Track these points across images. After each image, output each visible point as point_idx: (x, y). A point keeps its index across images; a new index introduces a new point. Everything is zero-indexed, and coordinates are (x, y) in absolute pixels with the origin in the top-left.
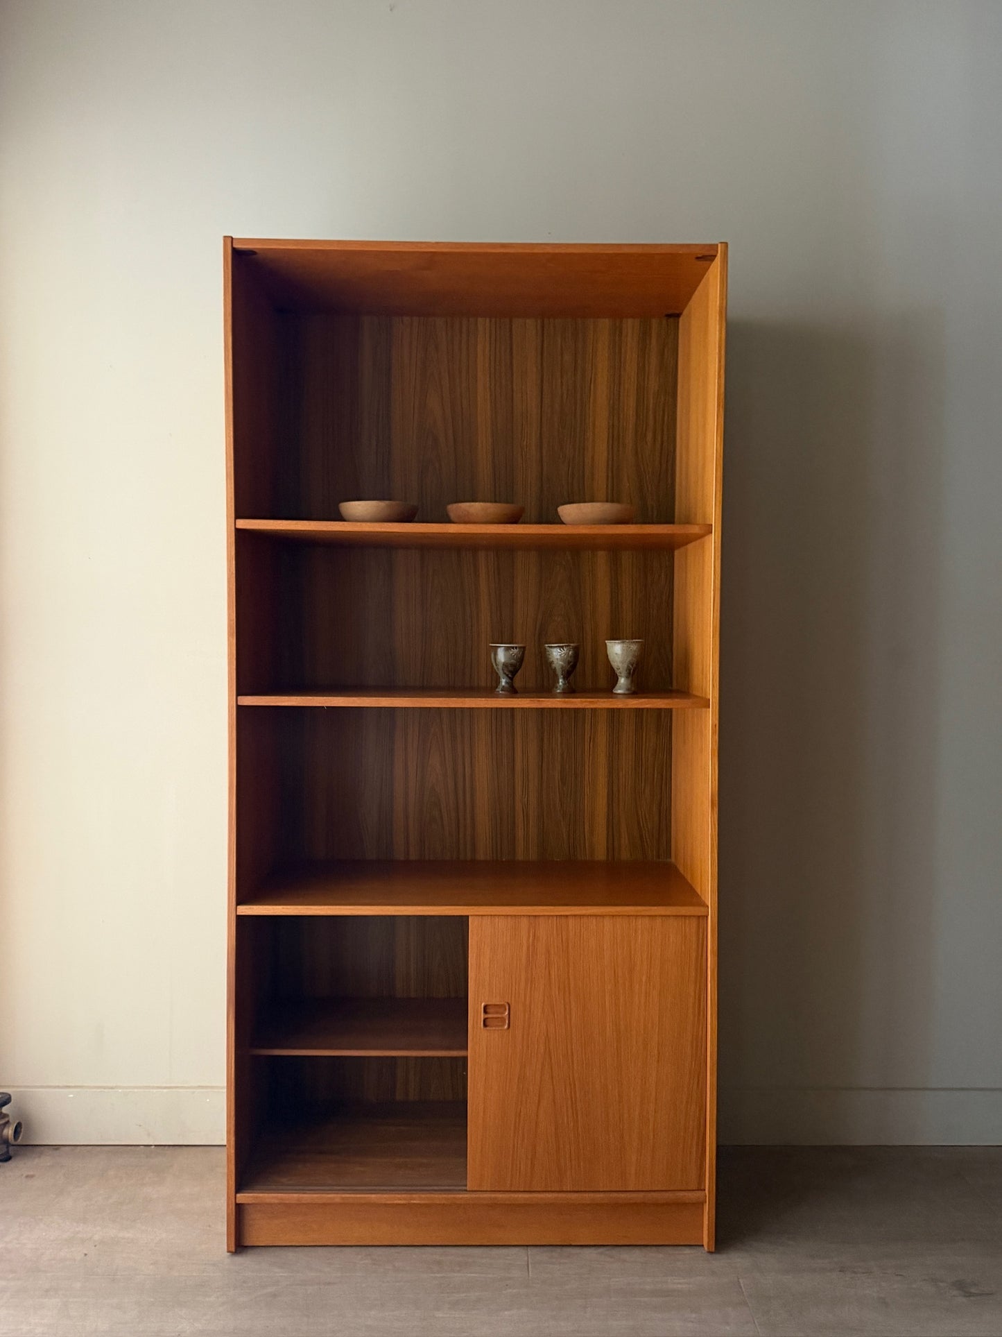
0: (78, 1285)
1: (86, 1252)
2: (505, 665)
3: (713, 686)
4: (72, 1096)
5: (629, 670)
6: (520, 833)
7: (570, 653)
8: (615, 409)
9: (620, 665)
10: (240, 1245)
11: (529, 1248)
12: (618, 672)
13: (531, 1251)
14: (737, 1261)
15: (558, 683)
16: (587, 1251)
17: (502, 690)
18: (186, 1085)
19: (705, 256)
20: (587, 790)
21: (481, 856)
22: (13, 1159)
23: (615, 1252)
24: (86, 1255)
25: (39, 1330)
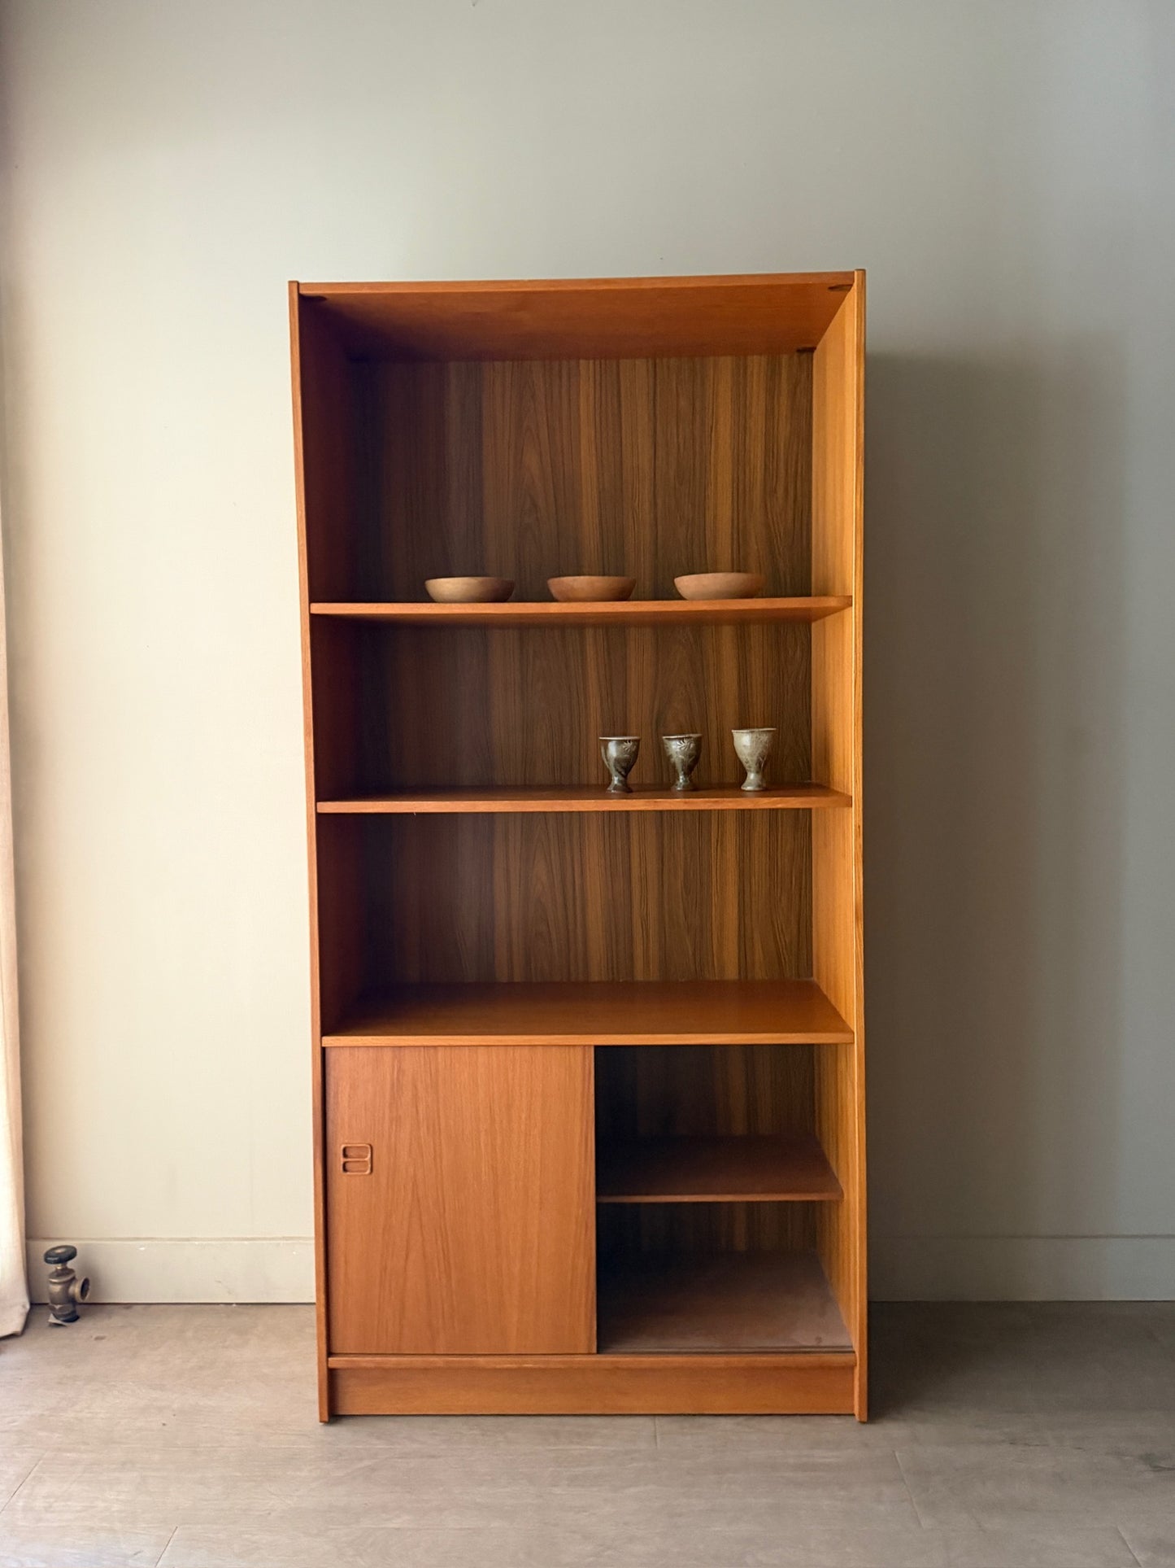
0: (157, 1457)
1: (165, 1422)
2: (617, 760)
3: (856, 782)
4: (143, 1249)
5: (759, 763)
6: (639, 951)
7: (692, 746)
8: (740, 461)
9: (749, 758)
10: (333, 1414)
11: (657, 1418)
12: (746, 765)
13: (659, 1421)
14: (892, 1432)
15: (679, 780)
16: (723, 1420)
17: (614, 789)
18: (268, 1236)
19: (839, 285)
20: (715, 899)
21: (595, 977)
22: (80, 1319)
23: (755, 1421)
24: (164, 1424)
25: (116, 1507)
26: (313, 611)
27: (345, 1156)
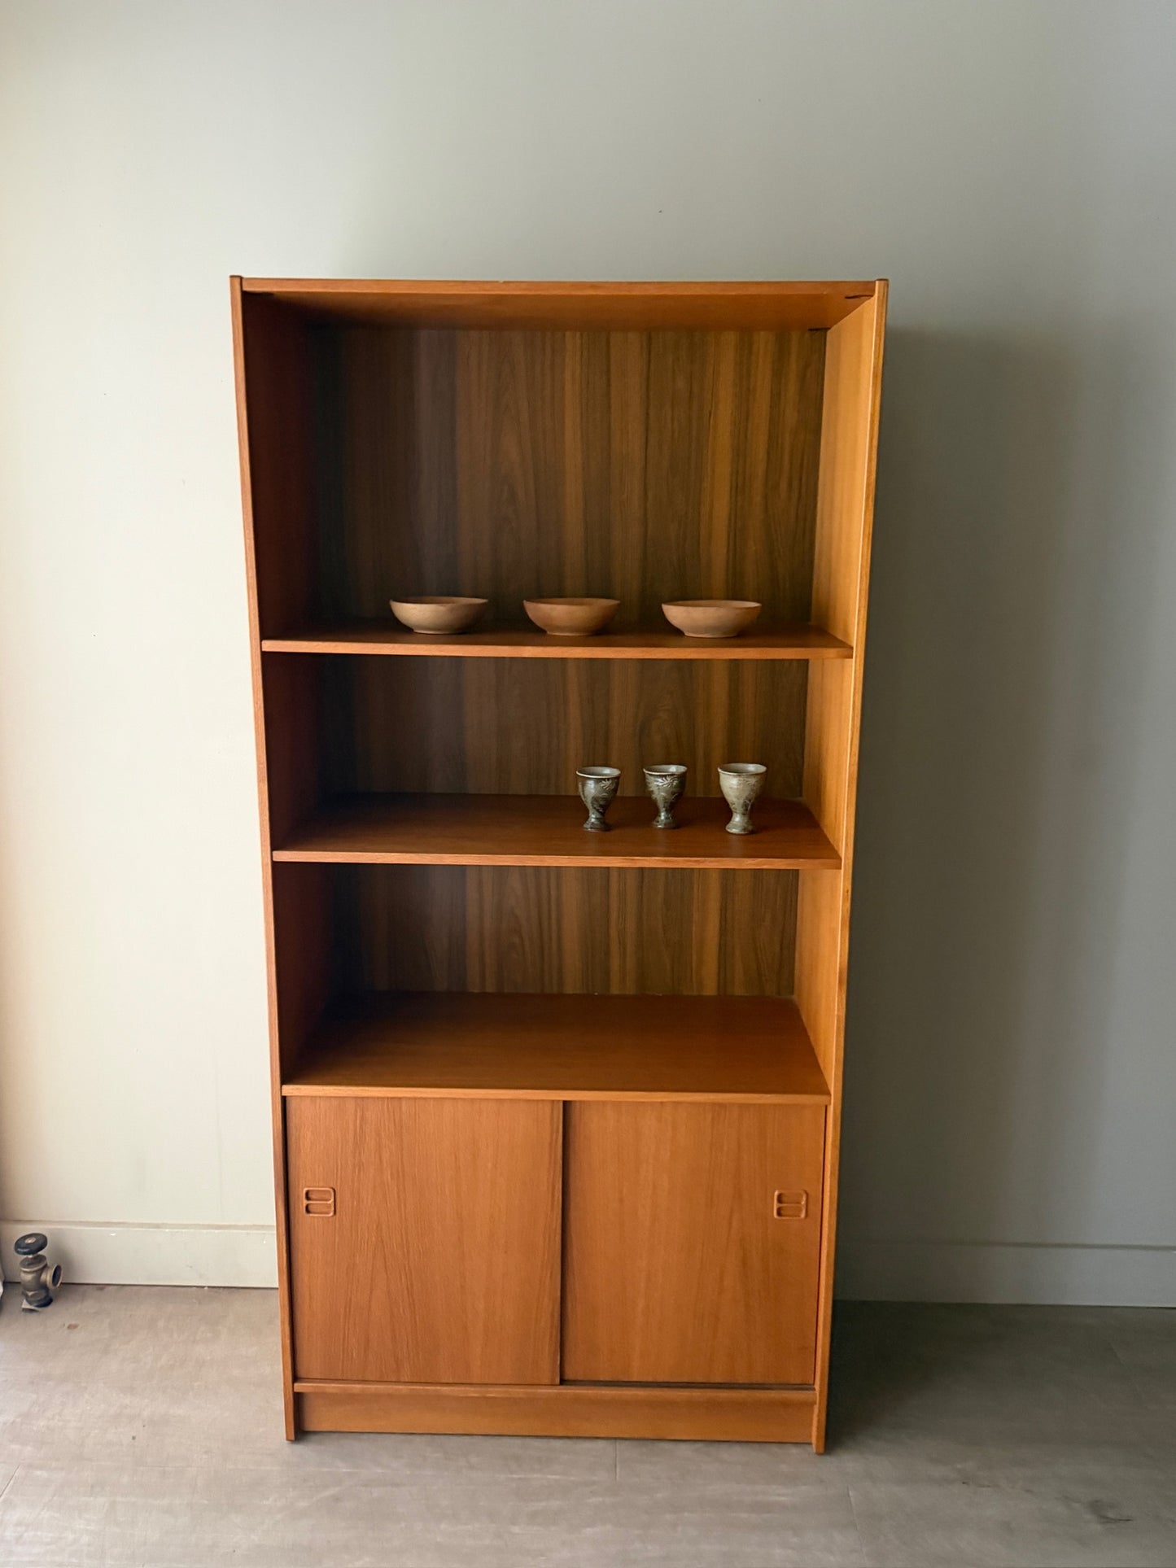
0: (125, 1479)
1: (134, 1435)
2: (595, 799)
3: (847, 845)
4: (113, 1235)
5: (745, 805)
6: (615, 964)
7: (674, 784)
8: (740, 452)
9: (735, 800)
10: (300, 1431)
11: (618, 1442)
12: (732, 807)
13: (621, 1446)
14: (848, 1463)
15: (660, 816)
16: (683, 1446)
17: (591, 828)
18: (240, 1224)
20: (696, 917)
21: (569, 990)
22: (53, 1304)
23: (713, 1449)
24: (134, 1438)
25: (85, 1539)
26: (265, 649)
27: (308, 1198)
